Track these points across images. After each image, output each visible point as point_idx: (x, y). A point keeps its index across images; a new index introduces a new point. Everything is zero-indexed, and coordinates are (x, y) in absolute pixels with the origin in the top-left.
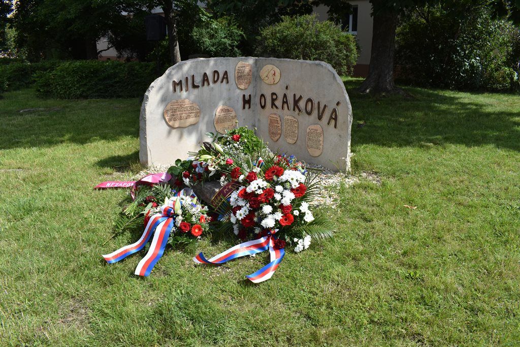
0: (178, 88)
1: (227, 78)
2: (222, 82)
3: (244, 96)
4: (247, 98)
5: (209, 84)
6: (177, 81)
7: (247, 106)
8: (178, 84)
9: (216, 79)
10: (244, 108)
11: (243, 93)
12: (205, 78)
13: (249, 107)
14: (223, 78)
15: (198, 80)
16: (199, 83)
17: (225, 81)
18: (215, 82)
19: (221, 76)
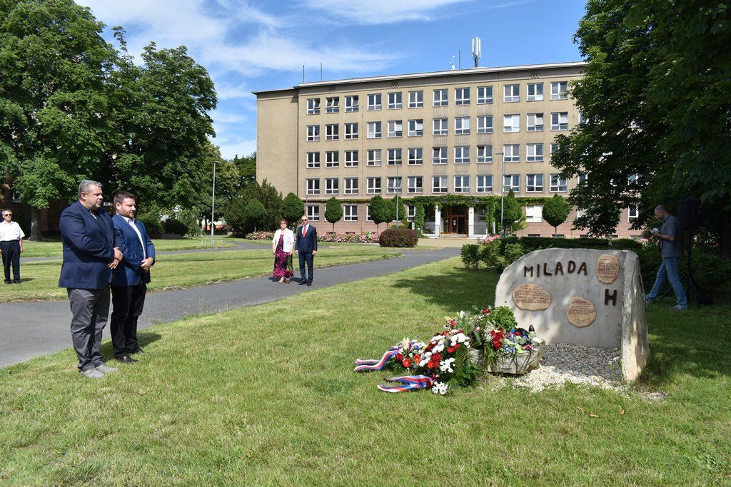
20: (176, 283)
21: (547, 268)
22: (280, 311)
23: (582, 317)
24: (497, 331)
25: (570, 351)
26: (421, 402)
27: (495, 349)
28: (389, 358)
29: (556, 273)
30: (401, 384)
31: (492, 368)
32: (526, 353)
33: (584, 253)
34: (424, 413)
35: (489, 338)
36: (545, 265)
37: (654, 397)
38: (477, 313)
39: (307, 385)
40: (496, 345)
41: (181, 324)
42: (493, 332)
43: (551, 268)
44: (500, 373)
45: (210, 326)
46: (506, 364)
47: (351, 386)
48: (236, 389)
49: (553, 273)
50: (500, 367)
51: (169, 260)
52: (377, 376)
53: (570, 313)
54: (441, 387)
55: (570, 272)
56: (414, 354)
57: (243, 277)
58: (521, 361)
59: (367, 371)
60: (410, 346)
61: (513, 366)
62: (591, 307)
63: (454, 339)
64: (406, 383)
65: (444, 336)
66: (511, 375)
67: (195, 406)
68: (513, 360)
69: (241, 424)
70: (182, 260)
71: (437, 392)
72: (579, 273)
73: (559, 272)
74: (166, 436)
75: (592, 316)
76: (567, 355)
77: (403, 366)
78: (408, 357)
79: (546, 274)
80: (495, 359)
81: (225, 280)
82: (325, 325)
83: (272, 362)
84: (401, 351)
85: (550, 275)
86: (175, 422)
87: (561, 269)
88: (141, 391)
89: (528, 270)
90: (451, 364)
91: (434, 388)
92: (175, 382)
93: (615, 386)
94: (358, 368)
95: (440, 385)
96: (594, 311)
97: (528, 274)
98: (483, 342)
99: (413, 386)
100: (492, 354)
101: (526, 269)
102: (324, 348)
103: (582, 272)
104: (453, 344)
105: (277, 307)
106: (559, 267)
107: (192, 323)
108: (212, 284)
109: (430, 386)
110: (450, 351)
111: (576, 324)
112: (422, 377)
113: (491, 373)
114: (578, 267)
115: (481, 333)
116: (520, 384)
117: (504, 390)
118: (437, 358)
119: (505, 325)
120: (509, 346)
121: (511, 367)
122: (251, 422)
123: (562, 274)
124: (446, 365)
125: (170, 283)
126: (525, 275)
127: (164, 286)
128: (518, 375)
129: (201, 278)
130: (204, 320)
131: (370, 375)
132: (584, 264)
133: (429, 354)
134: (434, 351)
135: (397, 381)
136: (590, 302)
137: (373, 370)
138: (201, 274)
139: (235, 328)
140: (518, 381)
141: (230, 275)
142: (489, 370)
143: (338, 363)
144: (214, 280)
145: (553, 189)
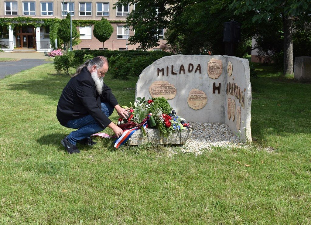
0: (160, 74)
1: (200, 70)
2: (196, 72)
3: (214, 84)
4: (217, 85)
5: (184, 73)
6: (161, 69)
7: (217, 91)
8: (161, 71)
9: (190, 70)
10: (214, 92)
11: (213, 81)
12: (182, 68)
13: (219, 93)
14: (197, 69)
15: (176, 69)
16: (177, 71)
17: (198, 71)
18: (190, 71)
19: (195, 68)
145: (99, 14)
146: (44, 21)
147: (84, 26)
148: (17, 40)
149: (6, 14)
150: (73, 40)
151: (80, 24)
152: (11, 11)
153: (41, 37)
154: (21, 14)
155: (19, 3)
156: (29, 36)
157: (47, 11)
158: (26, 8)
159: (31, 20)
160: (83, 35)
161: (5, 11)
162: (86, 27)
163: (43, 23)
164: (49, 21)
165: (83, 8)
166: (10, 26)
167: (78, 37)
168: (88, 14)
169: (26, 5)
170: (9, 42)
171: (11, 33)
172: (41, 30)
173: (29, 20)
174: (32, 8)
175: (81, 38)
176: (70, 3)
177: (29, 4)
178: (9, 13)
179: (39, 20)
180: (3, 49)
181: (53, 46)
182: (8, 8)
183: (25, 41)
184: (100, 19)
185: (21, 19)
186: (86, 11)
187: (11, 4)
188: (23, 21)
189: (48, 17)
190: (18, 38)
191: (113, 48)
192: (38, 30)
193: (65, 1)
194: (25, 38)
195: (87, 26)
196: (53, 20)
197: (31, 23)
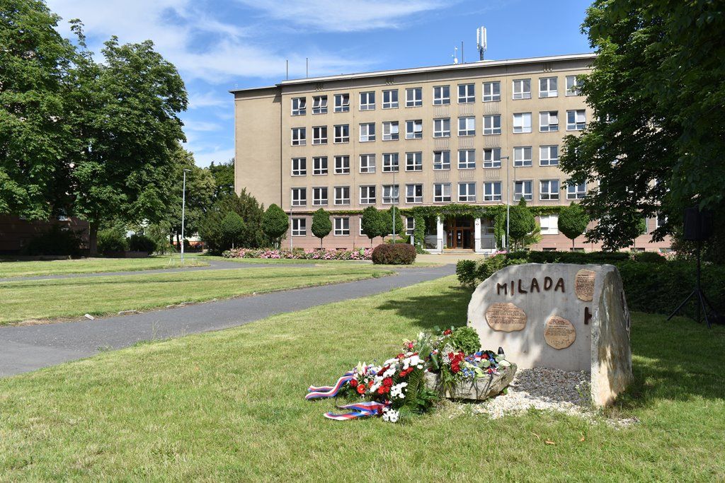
20: (132, 307)
21: (522, 285)
22: (243, 336)
23: (560, 338)
24: (456, 354)
25: (548, 376)
26: (367, 430)
27: (453, 373)
28: (344, 383)
29: (532, 290)
30: (351, 411)
31: (451, 394)
32: (487, 377)
33: (560, 268)
34: (368, 441)
35: (446, 361)
36: (520, 281)
37: (625, 423)
38: (439, 334)
39: (252, 413)
40: (455, 368)
41: (130, 351)
42: (451, 355)
43: (526, 285)
44: (459, 399)
45: (161, 352)
46: (464, 389)
47: (298, 414)
48: (175, 418)
49: (529, 290)
50: (459, 392)
51: (129, 282)
52: (328, 403)
53: (547, 334)
54: (392, 415)
55: (546, 289)
56: (369, 380)
57: (209, 299)
58: (482, 386)
59: (319, 398)
60: (366, 371)
61: (473, 391)
62: (570, 327)
63: (406, 362)
64: (356, 410)
65: (398, 360)
66: (471, 401)
67: (125, 436)
68: (473, 384)
69: (170, 454)
70: (144, 281)
71: (387, 419)
72: (556, 289)
73: (535, 289)
74: (89, 465)
75: (571, 337)
76: (543, 380)
77: (357, 392)
78: (363, 382)
79: (521, 291)
80: (453, 384)
81: (189, 303)
82: (287, 350)
83: (219, 390)
84: (355, 377)
85: (525, 292)
86: (101, 451)
87: (537, 286)
88: (71, 421)
89: (502, 287)
90: (403, 389)
91: (385, 416)
92: (110, 411)
93: (584, 412)
94: (310, 395)
95: (390, 412)
96: (573, 331)
97: (502, 291)
98: (440, 364)
99: (363, 413)
100: (449, 378)
101: (499, 286)
102: (279, 375)
103: (560, 289)
104: (406, 367)
105: (239, 332)
106: (534, 284)
107: (142, 350)
108: (173, 307)
109: (381, 414)
110: (402, 374)
111: (554, 346)
112: (373, 403)
113: (449, 399)
114: (555, 283)
115: (439, 355)
116: (481, 411)
117: (461, 417)
118: (388, 383)
119: (468, 347)
120: (468, 370)
121: (471, 392)
122: (181, 452)
123: (538, 291)
124: (397, 390)
125: (126, 307)
126: (499, 293)
127: (119, 310)
128: (478, 401)
129: (161, 301)
130: (155, 347)
131: (320, 403)
132: (561, 280)
133: (381, 378)
134: (385, 374)
135: (348, 408)
136: (568, 322)
137: (325, 397)
138: (163, 296)
139: (187, 354)
140: (478, 408)
141: (196, 297)
142: (448, 395)
143: (290, 390)
144: (176, 303)
145: (570, 196)
146: (487, 209)
147: (548, 216)
148: (449, 238)
149: (436, 200)
150: (531, 236)
151: (541, 213)
152: (443, 196)
153: (482, 232)
154: (456, 200)
155: (453, 185)
156: (465, 231)
157: (493, 195)
158: (463, 191)
159: (468, 209)
160: (546, 228)
161: (435, 196)
162: (550, 217)
163: (485, 212)
164: (493, 209)
165: (545, 189)
166: (439, 218)
167: (538, 231)
168: (553, 197)
169: (463, 187)
170: (436, 239)
171: (440, 227)
172: (482, 222)
173: (465, 208)
174: (472, 191)
175: (542, 232)
176: (526, 182)
177: (467, 186)
178: (440, 199)
179: (480, 208)
180: (428, 250)
181: (500, 245)
182: (438, 192)
183: (459, 238)
184: (568, 205)
185: (455, 208)
186: (550, 193)
187: (443, 186)
188: (457, 210)
189: (493, 203)
190: (451, 234)
191: (592, 248)
192: (478, 222)
193: (518, 180)
194: (459, 234)
195: (552, 215)
196: (500, 207)
197: (469, 212)
